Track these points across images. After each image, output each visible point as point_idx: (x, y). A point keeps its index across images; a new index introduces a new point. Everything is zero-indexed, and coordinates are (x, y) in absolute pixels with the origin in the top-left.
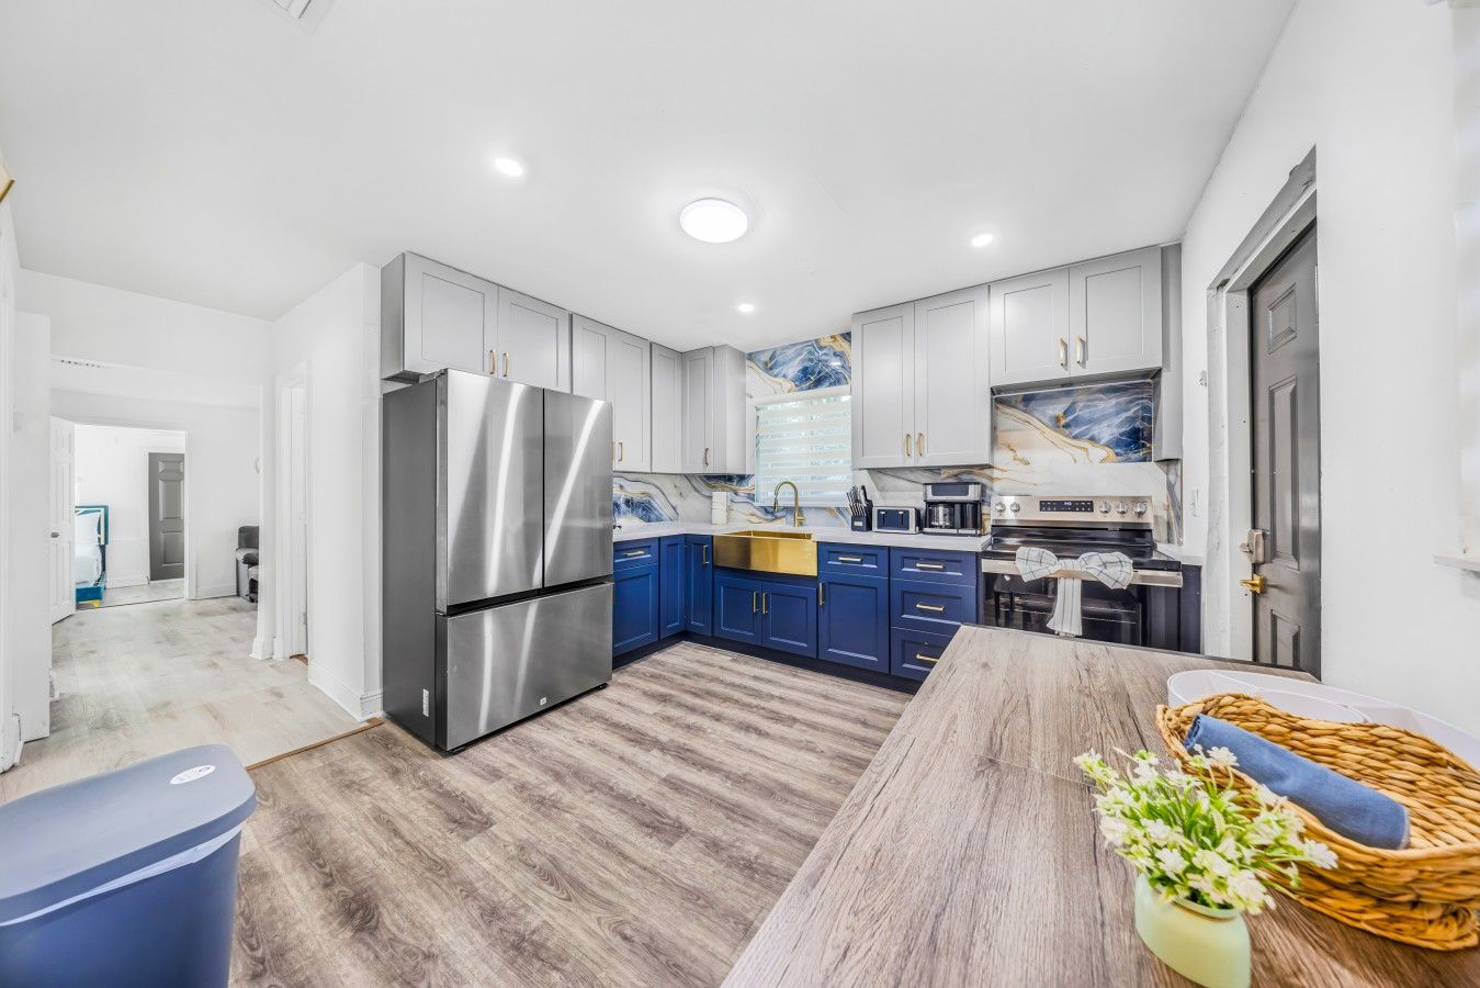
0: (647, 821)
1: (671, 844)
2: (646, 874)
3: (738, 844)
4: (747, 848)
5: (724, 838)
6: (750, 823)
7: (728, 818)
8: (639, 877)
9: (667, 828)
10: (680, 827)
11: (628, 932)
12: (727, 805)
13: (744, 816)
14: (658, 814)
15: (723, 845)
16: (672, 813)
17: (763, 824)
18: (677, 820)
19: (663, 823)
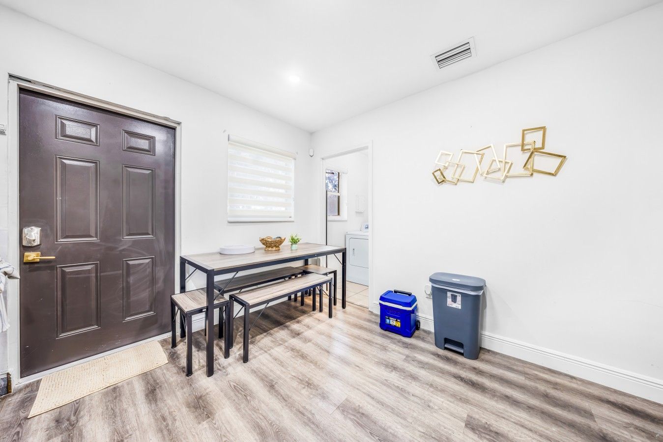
0: (364, 419)
1: (347, 400)
2: (357, 387)
3: (311, 396)
4: (307, 393)
5: (319, 400)
6: (301, 409)
7: (313, 414)
8: (359, 386)
9: (350, 411)
10: (343, 411)
11: (358, 368)
12: (312, 426)
13: (303, 414)
14: (358, 423)
15: (319, 397)
16: (349, 424)
17: (294, 407)
18: (346, 417)
19: (355, 416)
